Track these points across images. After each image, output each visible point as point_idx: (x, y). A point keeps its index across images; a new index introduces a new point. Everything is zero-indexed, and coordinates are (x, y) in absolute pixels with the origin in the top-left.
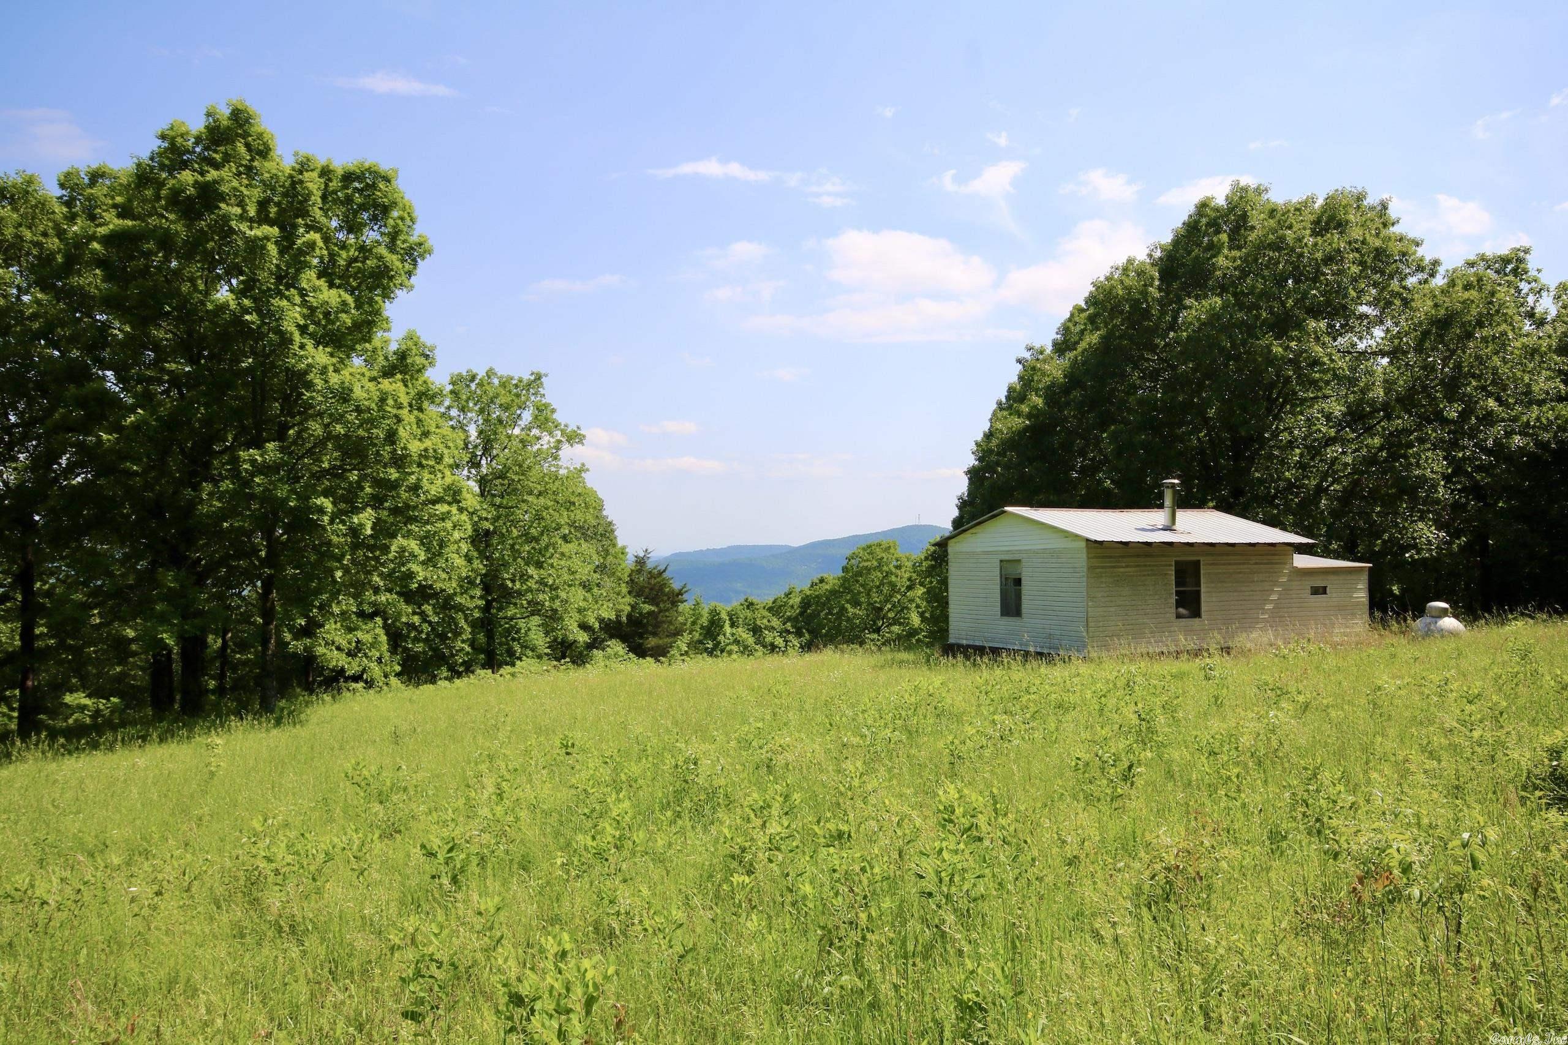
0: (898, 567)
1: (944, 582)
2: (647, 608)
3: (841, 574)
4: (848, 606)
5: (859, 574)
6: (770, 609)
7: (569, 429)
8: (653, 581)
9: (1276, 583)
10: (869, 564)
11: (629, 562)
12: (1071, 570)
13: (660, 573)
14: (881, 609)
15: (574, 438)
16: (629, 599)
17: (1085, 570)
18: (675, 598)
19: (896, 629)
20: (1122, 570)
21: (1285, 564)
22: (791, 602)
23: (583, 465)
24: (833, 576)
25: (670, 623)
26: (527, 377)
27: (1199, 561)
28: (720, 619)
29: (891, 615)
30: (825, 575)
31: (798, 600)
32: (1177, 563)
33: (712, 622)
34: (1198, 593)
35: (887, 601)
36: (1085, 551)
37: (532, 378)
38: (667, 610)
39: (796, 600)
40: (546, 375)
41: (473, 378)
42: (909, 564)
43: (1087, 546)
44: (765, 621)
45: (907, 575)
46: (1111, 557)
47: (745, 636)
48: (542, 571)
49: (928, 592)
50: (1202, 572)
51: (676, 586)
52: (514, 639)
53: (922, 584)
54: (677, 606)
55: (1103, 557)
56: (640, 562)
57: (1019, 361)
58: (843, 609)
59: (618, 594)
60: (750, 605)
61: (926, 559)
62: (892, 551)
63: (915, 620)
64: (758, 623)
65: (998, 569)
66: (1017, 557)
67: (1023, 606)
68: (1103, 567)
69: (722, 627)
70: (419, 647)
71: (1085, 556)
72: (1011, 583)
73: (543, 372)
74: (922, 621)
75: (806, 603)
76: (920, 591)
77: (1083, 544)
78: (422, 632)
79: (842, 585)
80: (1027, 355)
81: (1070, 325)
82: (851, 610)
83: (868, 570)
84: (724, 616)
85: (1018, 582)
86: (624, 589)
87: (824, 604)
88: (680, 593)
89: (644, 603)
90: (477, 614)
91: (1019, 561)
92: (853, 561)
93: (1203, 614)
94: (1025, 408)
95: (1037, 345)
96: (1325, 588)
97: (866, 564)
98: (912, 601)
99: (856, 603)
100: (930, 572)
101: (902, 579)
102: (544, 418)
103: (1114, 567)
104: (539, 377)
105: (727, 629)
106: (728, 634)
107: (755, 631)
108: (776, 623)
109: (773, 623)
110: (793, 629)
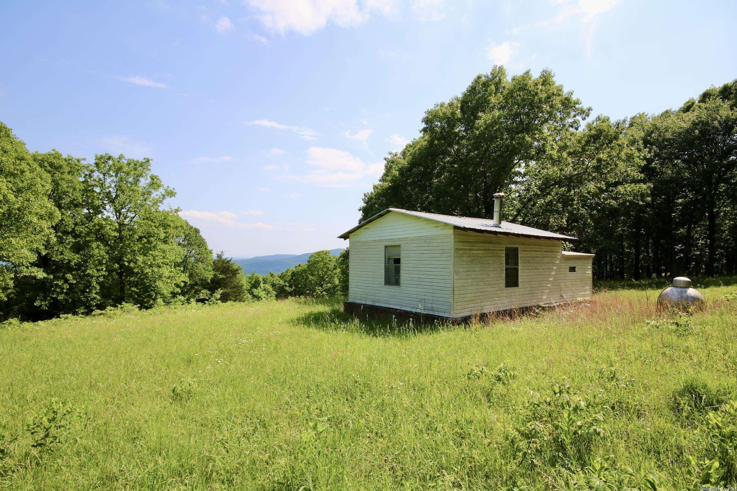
0: (330, 261)
1: (348, 267)
2: (221, 276)
3: (307, 263)
4: (309, 276)
5: (315, 263)
6: (280, 277)
7: (169, 189)
8: (224, 265)
9: (554, 264)
10: (318, 259)
11: (214, 257)
12: (440, 252)
13: (229, 261)
14: (323, 277)
15: (171, 194)
16: (212, 273)
17: (452, 251)
18: (235, 272)
19: (329, 285)
20: (476, 252)
21: (558, 252)
22: (288, 274)
23: (179, 208)
24: (304, 265)
25: (232, 282)
26: (141, 160)
27: (517, 248)
28: (259, 281)
29: (327, 279)
30: (300, 264)
31: (290, 273)
32: (506, 248)
33: (256, 282)
34: (517, 270)
35: (325, 274)
36: (452, 237)
37: (144, 161)
38: (231, 277)
39: (289, 274)
40: (152, 160)
41: (110, 158)
42: (335, 260)
43: (455, 234)
44: (278, 282)
45: (333, 264)
46: (469, 242)
47: (268, 287)
48: (145, 257)
49: (342, 271)
50: (519, 255)
51: (235, 267)
52: (152, 290)
53: (340, 268)
54: (236, 276)
55: (464, 242)
56: (219, 256)
57: (385, 159)
58: (307, 277)
59: (207, 270)
60: (272, 275)
61: (340, 257)
62: (328, 254)
63: (337, 282)
64: (275, 282)
65: (383, 252)
66: (397, 243)
67: (402, 278)
68: (464, 250)
69: (259, 284)
70: (61, 297)
71: (452, 240)
72: (392, 262)
73: (150, 158)
74: (339, 282)
75: (293, 274)
76: (339, 270)
77: (451, 231)
78: (63, 289)
79: (308, 267)
80: (389, 157)
81: (406, 151)
82: (311, 277)
83: (318, 262)
84: (261, 279)
85: (397, 261)
86: (210, 268)
87: (300, 275)
88: (237, 270)
89: (220, 274)
90: (101, 279)
91: (399, 246)
92: (312, 258)
93: (520, 284)
94: (389, 178)
95: (394, 152)
96: (575, 267)
97: (317, 259)
98: (335, 274)
99: (313, 275)
100: (342, 264)
101: (331, 266)
102: (155, 183)
103: (471, 250)
104: (148, 161)
105: (262, 285)
106: (262, 287)
107: (273, 285)
108: (282, 282)
109: (280, 283)
110: (288, 285)
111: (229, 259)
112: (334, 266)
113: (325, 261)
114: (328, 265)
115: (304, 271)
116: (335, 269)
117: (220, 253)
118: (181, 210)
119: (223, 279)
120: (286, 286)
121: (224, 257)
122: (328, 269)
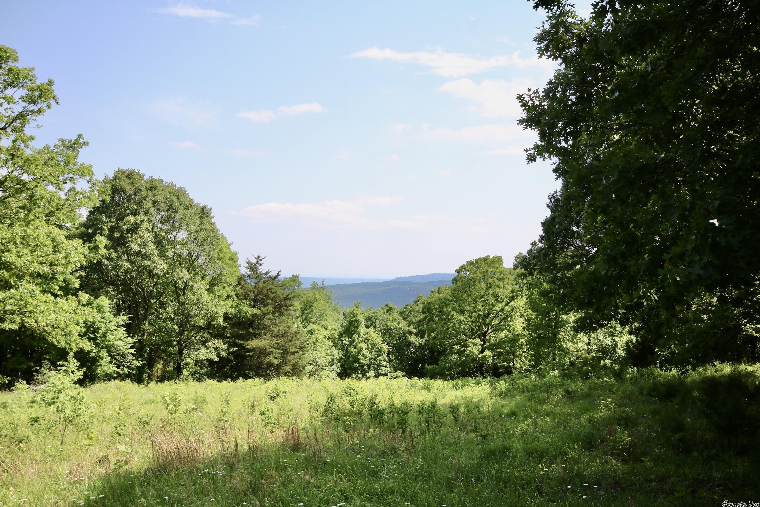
2: (252, 311)
5: (468, 284)
6: (401, 314)
8: (262, 285)
10: (475, 276)
14: (485, 317)
18: (282, 303)
22: (418, 308)
29: (495, 322)
31: (422, 306)
35: (491, 310)
39: (420, 307)
56: (252, 267)
64: (390, 324)
69: (358, 327)
79: (452, 294)
83: (475, 281)
87: (438, 310)
88: (286, 298)
89: (249, 306)
97: (472, 276)
98: (515, 309)
99: (462, 311)
105: (362, 330)
106: (362, 334)
107: (387, 332)
108: (403, 325)
109: (401, 326)
110: (414, 331)
111: (274, 274)
112: (512, 292)
113: (490, 280)
114: (497, 290)
115: (445, 302)
116: (512, 299)
117: (254, 261)
118: (86, 144)
119: (254, 316)
120: (410, 333)
121: (263, 269)
122: (497, 297)
